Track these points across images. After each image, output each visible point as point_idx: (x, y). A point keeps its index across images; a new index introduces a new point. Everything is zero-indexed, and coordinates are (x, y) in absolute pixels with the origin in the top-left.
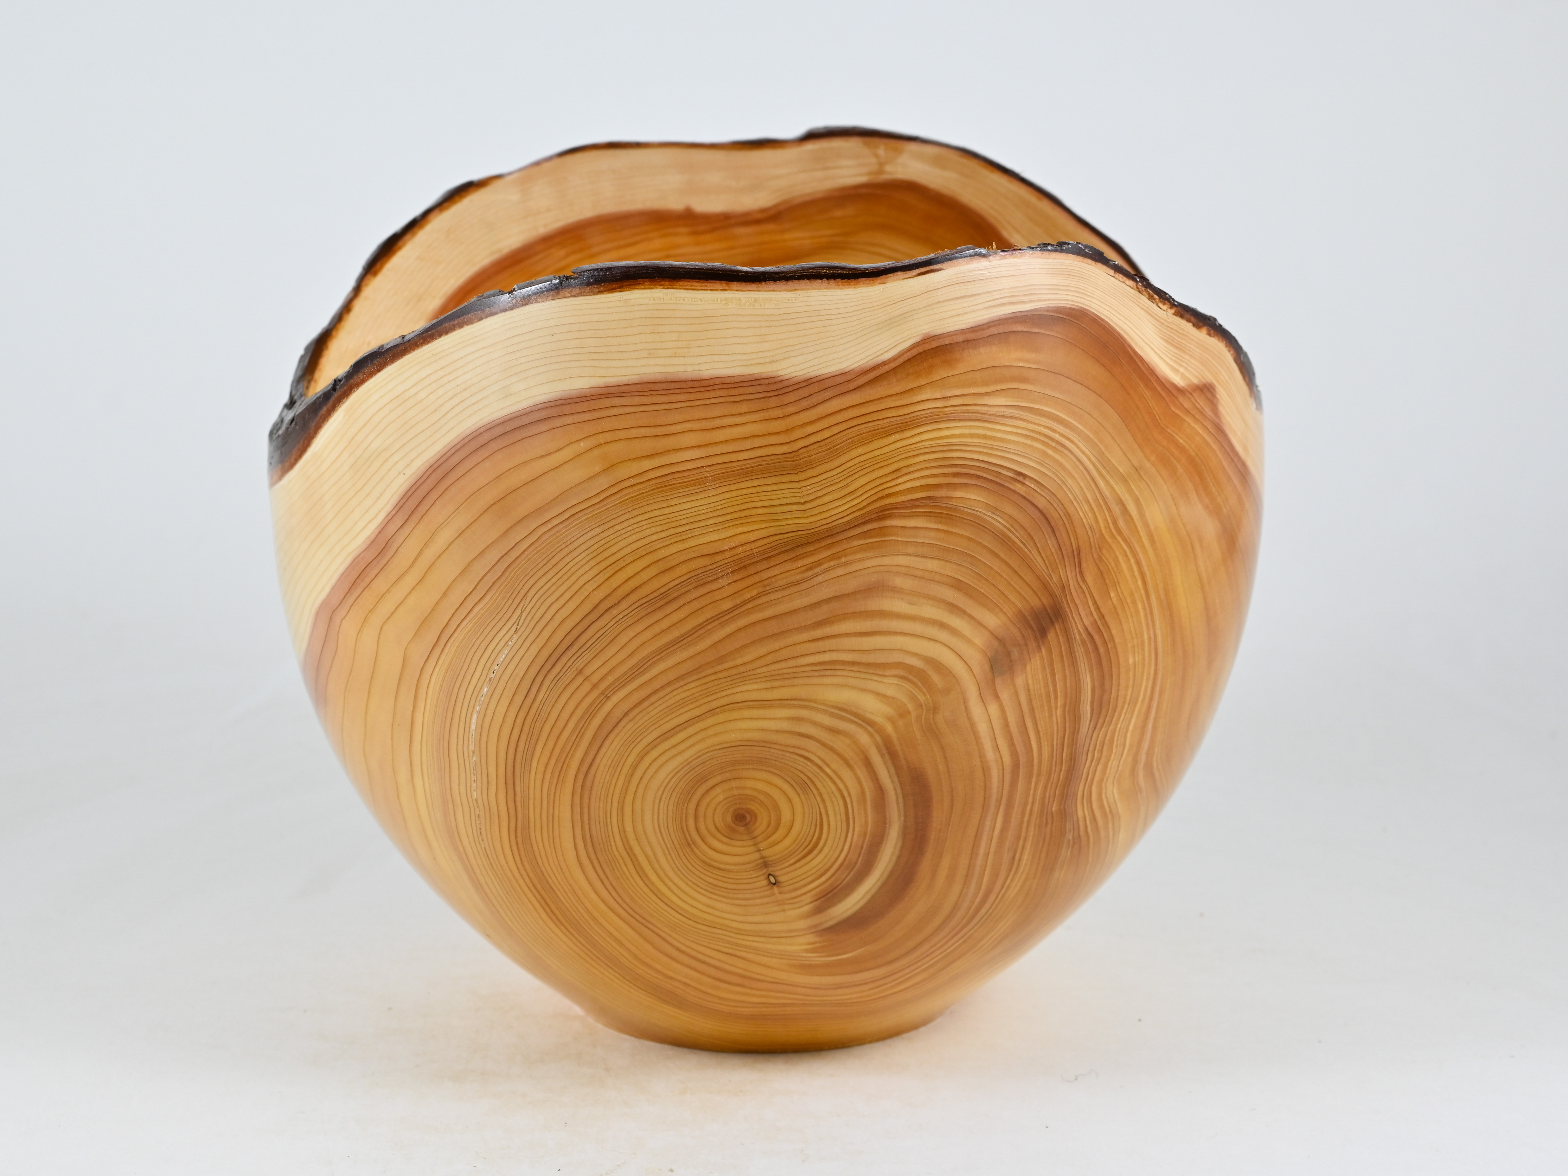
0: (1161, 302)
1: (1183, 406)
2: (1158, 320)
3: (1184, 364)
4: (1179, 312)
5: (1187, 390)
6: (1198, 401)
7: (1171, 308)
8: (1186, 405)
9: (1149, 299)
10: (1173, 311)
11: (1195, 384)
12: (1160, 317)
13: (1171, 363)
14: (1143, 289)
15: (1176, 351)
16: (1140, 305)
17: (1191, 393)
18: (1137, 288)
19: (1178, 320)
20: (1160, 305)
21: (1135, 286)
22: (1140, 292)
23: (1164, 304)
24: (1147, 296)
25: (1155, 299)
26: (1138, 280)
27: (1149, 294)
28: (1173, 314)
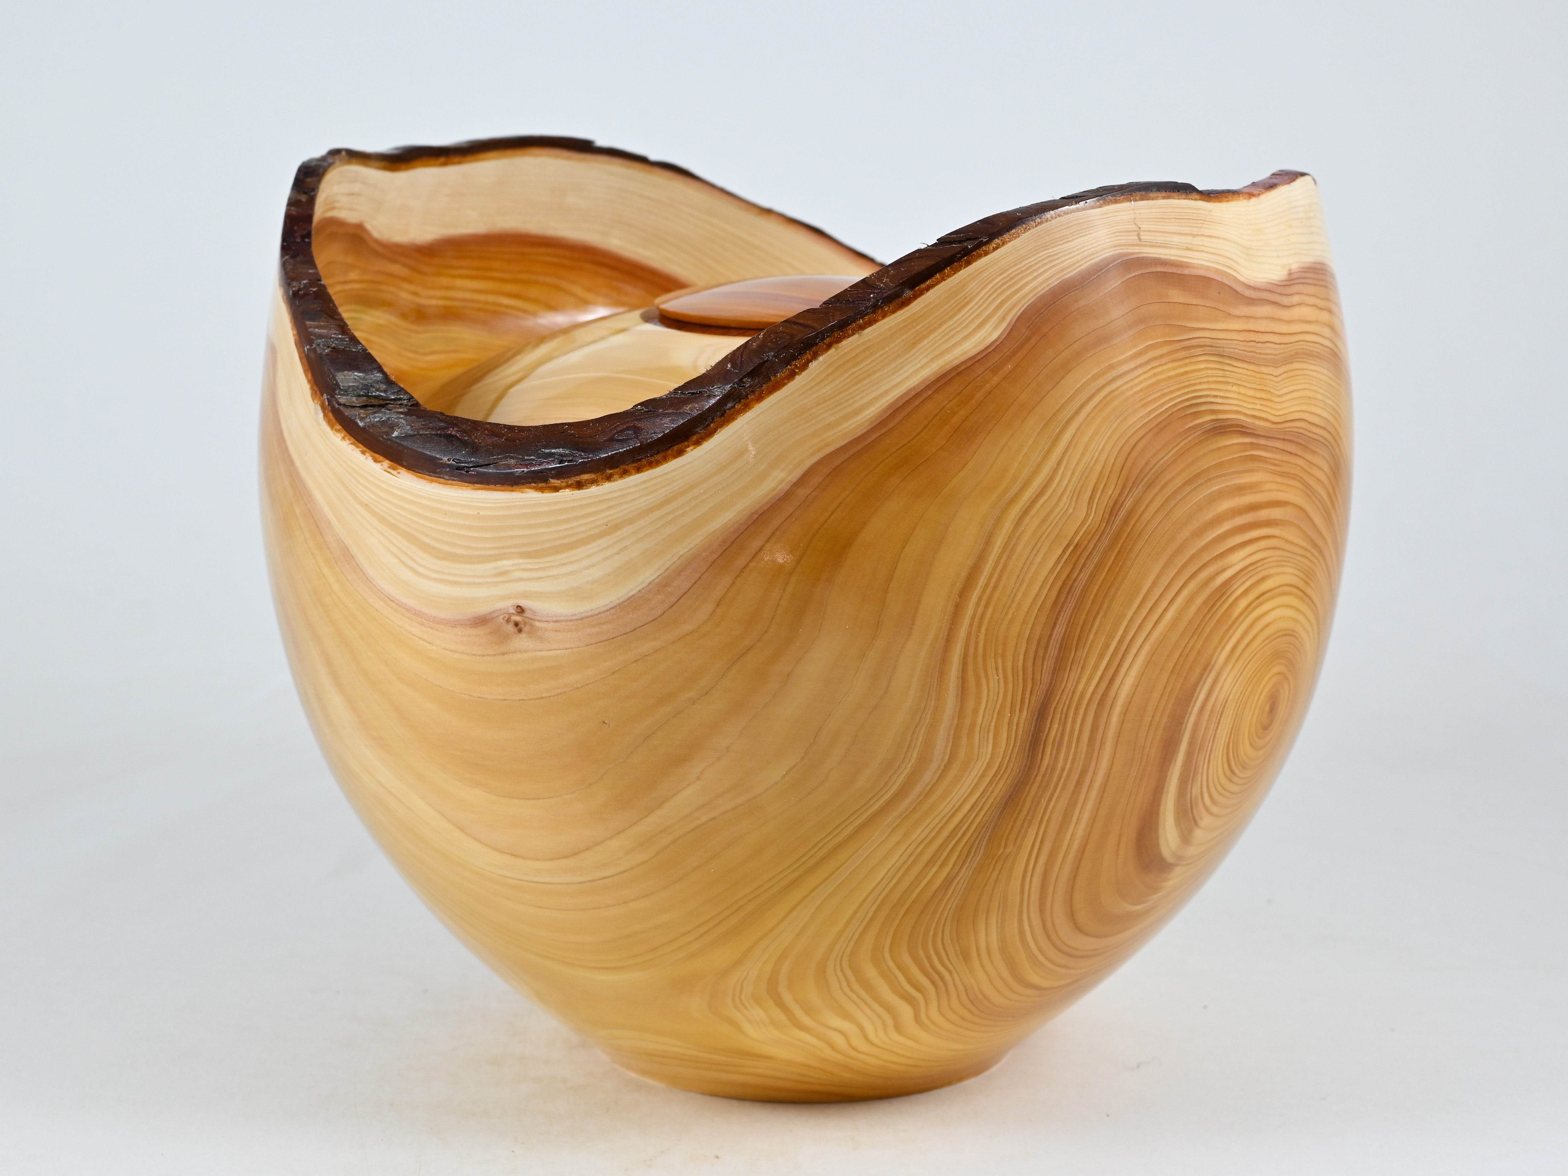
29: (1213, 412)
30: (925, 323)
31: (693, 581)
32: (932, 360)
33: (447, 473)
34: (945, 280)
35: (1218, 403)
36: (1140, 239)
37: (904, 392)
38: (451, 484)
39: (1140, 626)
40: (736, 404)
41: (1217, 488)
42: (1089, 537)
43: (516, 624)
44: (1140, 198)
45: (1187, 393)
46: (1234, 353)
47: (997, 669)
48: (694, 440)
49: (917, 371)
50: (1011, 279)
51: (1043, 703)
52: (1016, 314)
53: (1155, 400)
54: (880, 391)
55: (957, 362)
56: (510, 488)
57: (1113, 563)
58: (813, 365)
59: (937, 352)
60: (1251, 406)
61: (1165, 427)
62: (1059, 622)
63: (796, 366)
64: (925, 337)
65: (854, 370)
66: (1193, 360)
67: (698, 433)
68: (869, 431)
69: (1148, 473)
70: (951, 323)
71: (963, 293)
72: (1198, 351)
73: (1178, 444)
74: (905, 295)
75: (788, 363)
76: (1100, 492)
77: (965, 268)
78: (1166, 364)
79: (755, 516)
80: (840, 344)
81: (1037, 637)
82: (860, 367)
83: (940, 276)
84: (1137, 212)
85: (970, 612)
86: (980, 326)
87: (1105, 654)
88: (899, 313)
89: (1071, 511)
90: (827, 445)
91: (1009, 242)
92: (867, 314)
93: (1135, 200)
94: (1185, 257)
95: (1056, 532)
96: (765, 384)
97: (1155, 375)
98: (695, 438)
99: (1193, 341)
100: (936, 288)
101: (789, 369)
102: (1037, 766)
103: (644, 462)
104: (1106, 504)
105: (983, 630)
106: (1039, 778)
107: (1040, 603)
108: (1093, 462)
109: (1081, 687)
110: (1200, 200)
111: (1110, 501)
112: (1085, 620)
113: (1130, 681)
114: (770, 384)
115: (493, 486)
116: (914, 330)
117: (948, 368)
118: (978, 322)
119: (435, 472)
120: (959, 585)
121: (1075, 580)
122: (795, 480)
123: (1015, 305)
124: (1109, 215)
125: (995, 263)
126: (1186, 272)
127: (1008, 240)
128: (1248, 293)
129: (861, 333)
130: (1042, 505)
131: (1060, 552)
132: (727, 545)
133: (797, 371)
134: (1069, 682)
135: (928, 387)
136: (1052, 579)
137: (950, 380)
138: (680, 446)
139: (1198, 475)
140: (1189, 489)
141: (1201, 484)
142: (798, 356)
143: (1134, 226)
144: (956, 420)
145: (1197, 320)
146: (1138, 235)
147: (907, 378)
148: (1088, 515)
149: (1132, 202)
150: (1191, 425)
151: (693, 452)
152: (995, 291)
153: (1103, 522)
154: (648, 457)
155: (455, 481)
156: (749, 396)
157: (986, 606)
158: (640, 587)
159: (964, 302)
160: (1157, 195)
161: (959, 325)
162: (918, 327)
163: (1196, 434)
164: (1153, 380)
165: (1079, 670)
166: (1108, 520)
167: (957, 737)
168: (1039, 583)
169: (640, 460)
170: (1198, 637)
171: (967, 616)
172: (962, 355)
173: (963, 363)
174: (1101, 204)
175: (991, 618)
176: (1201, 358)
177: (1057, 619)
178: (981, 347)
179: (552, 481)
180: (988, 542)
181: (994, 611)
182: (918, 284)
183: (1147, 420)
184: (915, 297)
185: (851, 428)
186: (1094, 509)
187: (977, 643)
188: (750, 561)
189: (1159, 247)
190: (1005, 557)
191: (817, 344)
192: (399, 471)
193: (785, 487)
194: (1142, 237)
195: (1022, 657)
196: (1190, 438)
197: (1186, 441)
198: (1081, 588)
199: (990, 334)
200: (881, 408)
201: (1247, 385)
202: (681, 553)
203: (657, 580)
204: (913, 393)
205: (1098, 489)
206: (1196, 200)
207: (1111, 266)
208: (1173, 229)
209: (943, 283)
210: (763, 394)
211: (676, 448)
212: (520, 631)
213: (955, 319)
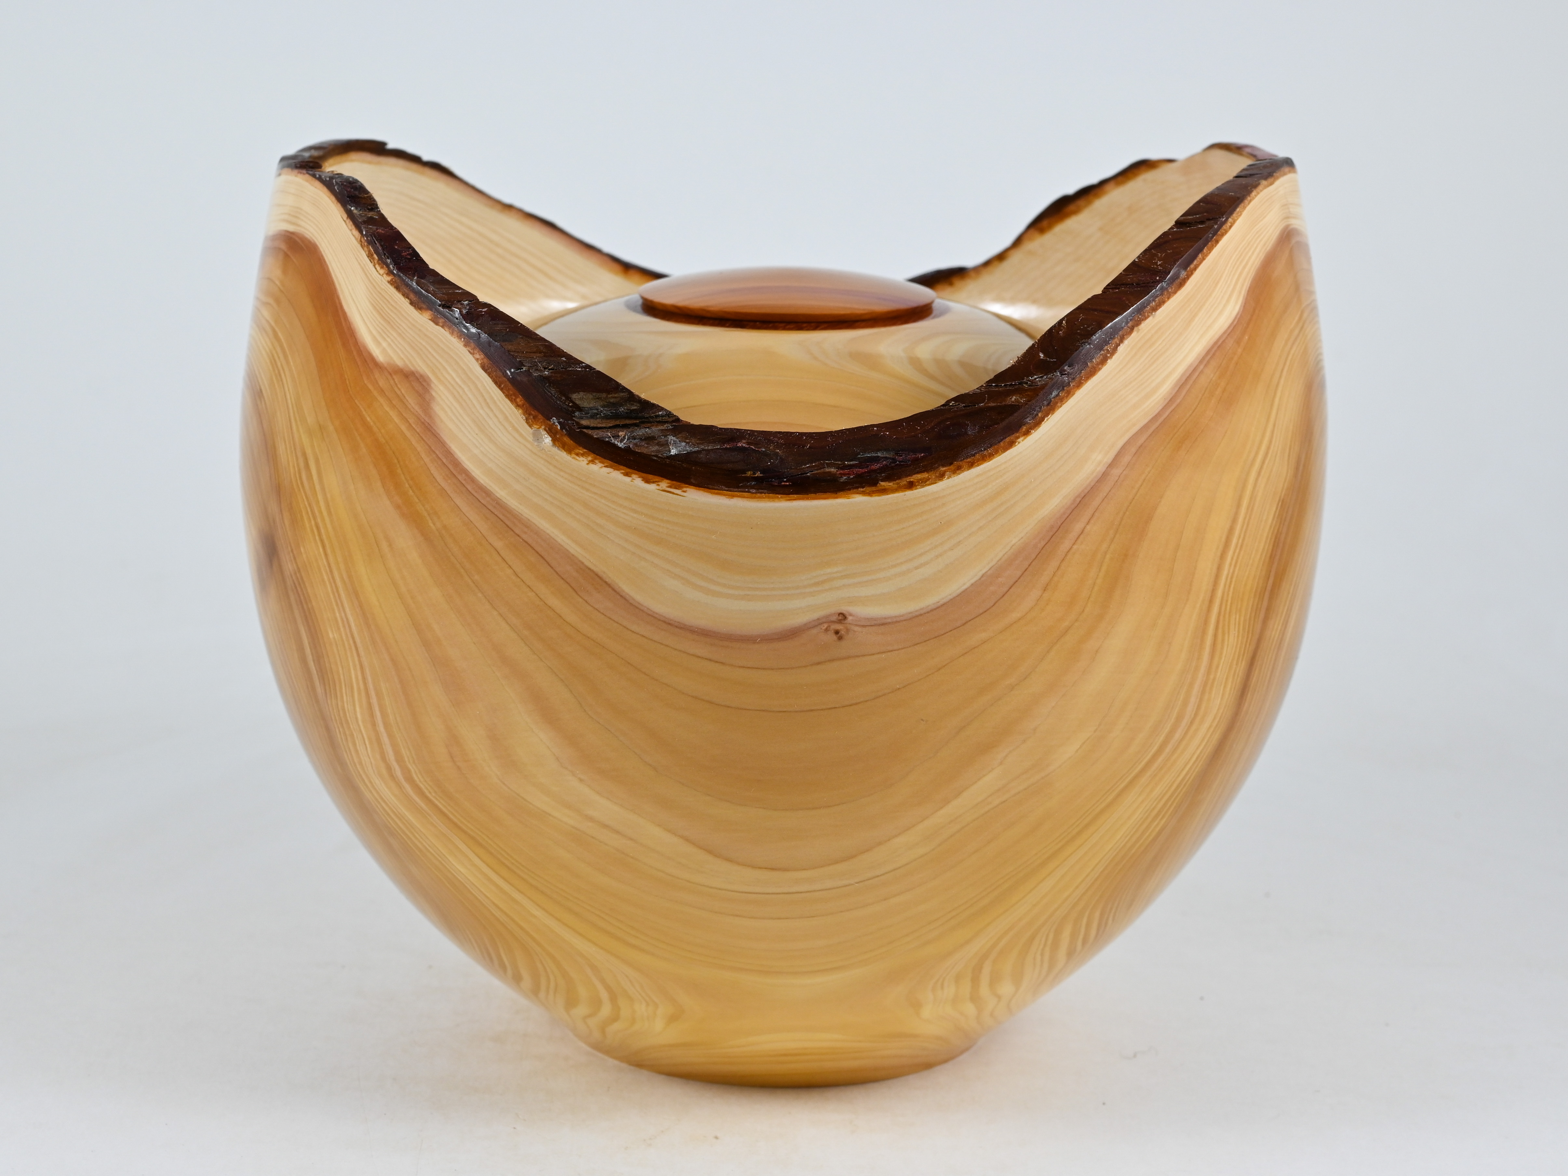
0: (379, 264)
1: (377, 383)
2: (372, 283)
3: (389, 340)
4: (395, 281)
5: (386, 369)
6: (399, 386)
7: (387, 274)
8: (382, 383)
9: (368, 257)
10: (389, 278)
11: (398, 366)
12: (373, 279)
13: (374, 332)
14: (366, 244)
15: (382, 322)
16: (359, 259)
17: (391, 374)
18: (361, 241)
19: (392, 290)
20: (377, 266)
21: (359, 238)
22: (361, 245)
23: (382, 268)
24: (367, 253)
25: (374, 259)
26: (364, 233)
27: (369, 251)
28: (388, 282)
30: (1193, 301)
31: (1024, 570)
32: (1202, 336)
33: (753, 487)
34: (1205, 259)
36: (1289, 212)
37: (1185, 368)
38: (759, 498)
40: (1060, 392)
43: (837, 632)
47: (1235, 623)
48: (1024, 430)
49: (1193, 347)
50: (1241, 255)
51: (1254, 652)
52: (1246, 290)
54: (1167, 369)
55: (1217, 337)
56: (833, 495)
58: (1121, 348)
59: (1204, 328)
62: (1271, 574)
63: (1108, 350)
64: (1196, 315)
65: (1151, 350)
67: (1028, 423)
68: (1162, 408)
70: (1211, 300)
71: (1218, 271)
74: (1181, 276)
75: (1101, 349)
77: (1215, 246)
79: (1078, 500)
80: (1140, 326)
81: (1259, 590)
83: (1202, 256)
86: (1228, 301)
88: (1179, 293)
90: (1134, 425)
92: (1157, 297)
95: (1274, 490)
96: (1083, 370)
98: (1024, 428)
100: (1200, 268)
101: (1102, 354)
102: (1241, 712)
103: (977, 456)
104: (1295, 460)
105: (1232, 589)
106: (1239, 723)
107: (1263, 558)
109: (1274, 633)
111: (1296, 457)
114: (1088, 369)
115: (813, 495)
116: (1190, 309)
117: (1212, 343)
118: (1227, 297)
119: (738, 487)
120: (1221, 548)
122: (1110, 461)
123: (1247, 276)
125: (1232, 241)
127: (1236, 218)
129: (1155, 314)
130: (1267, 466)
132: (1055, 530)
133: (1109, 355)
135: (1201, 362)
137: (1212, 355)
138: (1012, 437)
142: (1109, 341)
144: (1219, 393)
147: (1186, 355)
148: (1287, 472)
151: (1023, 442)
152: (1234, 266)
154: (982, 451)
155: (765, 493)
156: (1071, 383)
158: (973, 581)
159: (1218, 279)
161: (1216, 301)
162: (1191, 306)
166: (1295, 475)
167: (1203, 692)
168: (1264, 539)
169: (974, 455)
171: (1224, 577)
172: (1220, 329)
173: (1221, 337)
177: (1270, 572)
178: (1228, 323)
179: (882, 483)
180: (1239, 505)
182: (1188, 265)
184: (1188, 277)
185: (1149, 406)
188: (1074, 544)
190: (1248, 517)
192: (685, 489)
193: (1101, 469)
194: (1290, 210)
195: (1250, 609)
198: (1283, 541)
199: (1235, 308)
200: (1171, 385)
202: (1013, 542)
203: (989, 572)
204: (1192, 369)
209: (1204, 262)
210: (1083, 380)
211: (1007, 439)
212: (840, 638)
213: (1213, 295)
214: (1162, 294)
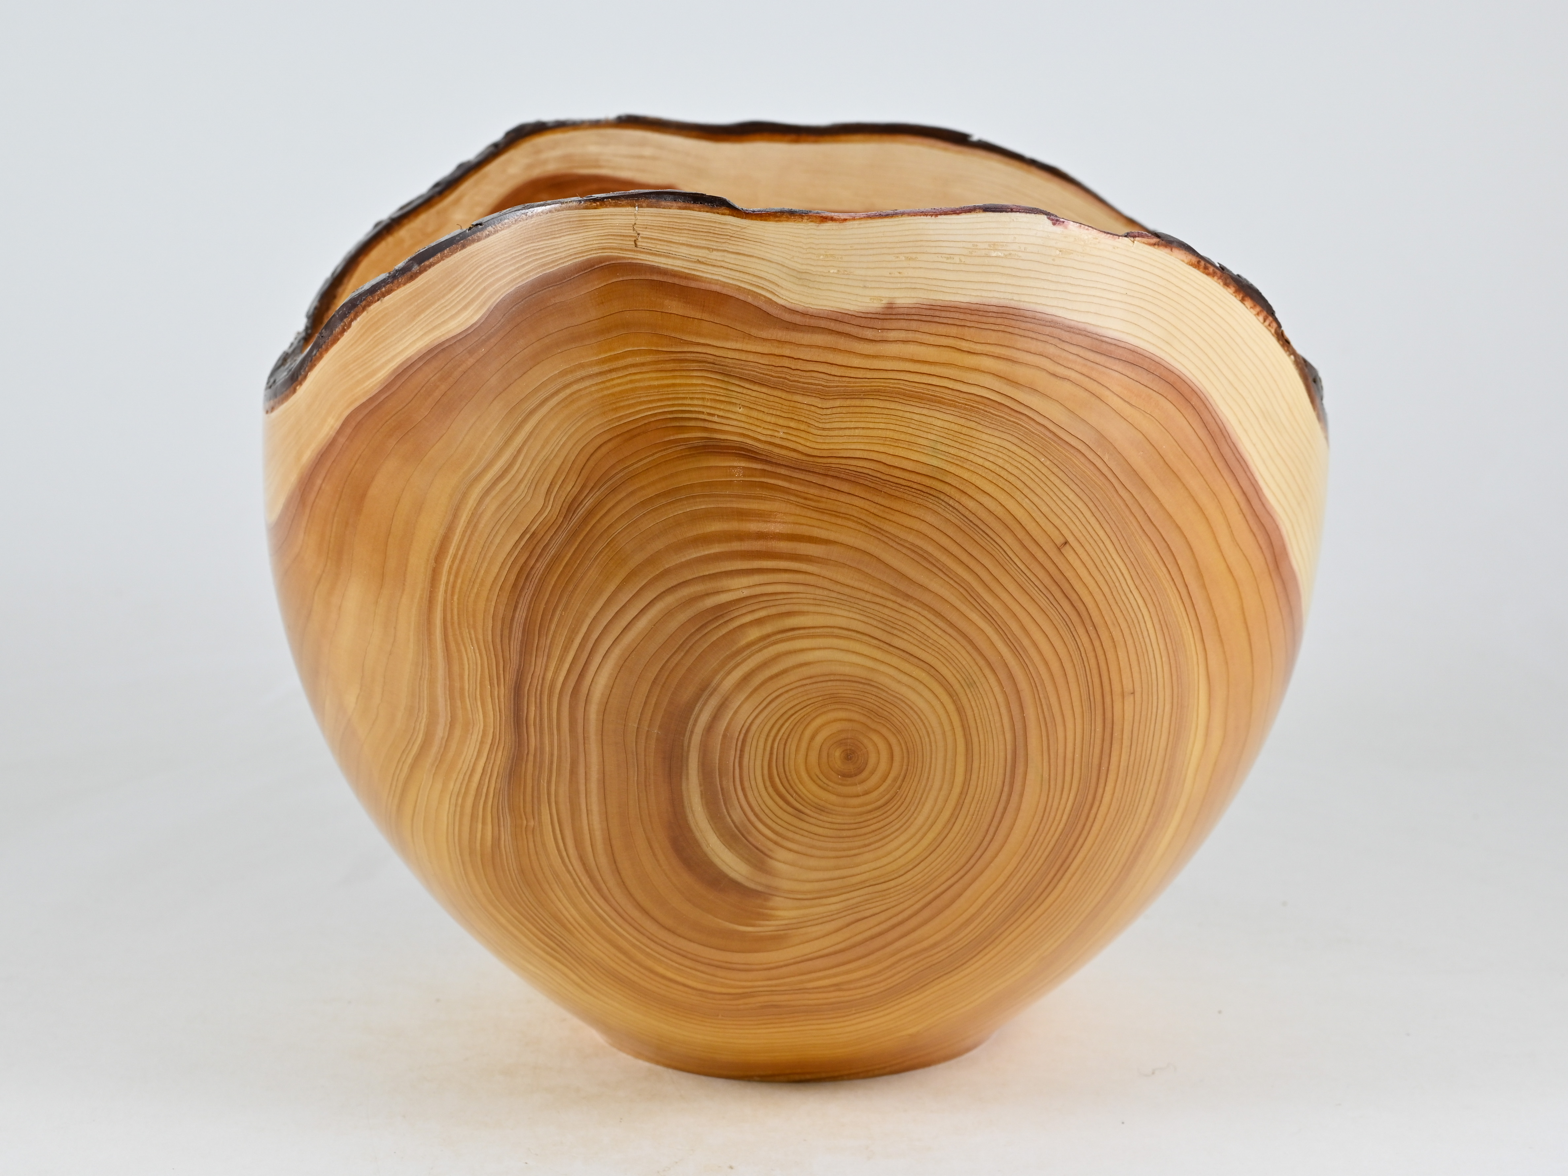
29: (705, 429)
30: (424, 298)
32: (425, 334)
34: (443, 260)
35: (715, 422)
36: (636, 246)
37: (404, 360)
39: (605, 628)
41: (703, 507)
42: (546, 528)
44: (647, 205)
45: (673, 405)
46: (749, 375)
47: (471, 639)
49: (414, 342)
50: (496, 267)
51: (516, 683)
52: (494, 302)
53: (630, 406)
54: (389, 356)
55: (443, 339)
57: (570, 558)
58: (354, 324)
59: (430, 327)
60: (769, 432)
61: (639, 434)
62: (520, 606)
63: (345, 322)
64: (423, 311)
65: (377, 333)
66: (684, 373)
67: (301, 374)
68: (379, 392)
69: (613, 476)
70: (443, 301)
71: (456, 275)
72: (695, 366)
73: (654, 454)
74: (414, 269)
76: (558, 486)
77: (460, 250)
78: (647, 372)
80: (371, 307)
81: (501, 616)
82: (379, 331)
83: (440, 255)
84: (639, 217)
85: (444, 579)
86: (465, 308)
87: (570, 648)
88: (408, 285)
89: (528, 499)
90: (356, 400)
91: (501, 231)
92: (388, 284)
93: (640, 206)
94: (694, 270)
95: (514, 517)
97: (631, 381)
99: (689, 355)
100: (436, 266)
102: (526, 744)
104: (563, 499)
105: (456, 597)
106: (531, 758)
107: (500, 584)
108: (552, 456)
109: (550, 675)
110: (729, 215)
111: (568, 497)
112: (544, 609)
113: (602, 681)
114: (333, 336)
116: (416, 304)
117: (436, 343)
118: (464, 303)
120: (435, 551)
121: (532, 568)
122: (338, 428)
123: (496, 292)
124: (604, 218)
125: (485, 250)
126: (693, 284)
127: (499, 228)
128: (787, 317)
129: (384, 299)
130: (501, 489)
131: (517, 537)
134: (536, 667)
135: (420, 358)
136: (510, 563)
137: (436, 355)
138: (295, 385)
139: (677, 490)
140: (664, 501)
141: (681, 500)
143: (632, 231)
144: (437, 394)
145: (699, 334)
146: (635, 241)
147: (406, 348)
148: (544, 507)
149: (637, 208)
150: (672, 438)
152: (481, 276)
153: (560, 517)
157: (456, 576)
159: (456, 283)
160: (671, 204)
161: (449, 304)
162: (419, 301)
163: (679, 448)
164: (629, 386)
165: (545, 658)
166: (565, 516)
167: (452, 698)
168: (498, 564)
170: (685, 654)
171: (442, 582)
172: (448, 332)
173: (447, 340)
174: (597, 205)
175: (461, 588)
176: (695, 374)
177: (517, 603)
178: (463, 328)
180: (455, 516)
181: (462, 582)
182: (423, 261)
183: (617, 424)
184: (421, 272)
185: (370, 387)
186: (551, 502)
187: (452, 610)
188: (316, 497)
189: (660, 255)
190: (469, 532)
191: (357, 305)
194: (638, 244)
195: (490, 633)
196: (670, 451)
197: (664, 453)
198: (539, 576)
199: (471, 316)
200: (390, 371)
201: (766, 410)
202: (293, 481)
204: (410, 363)
205: (556, 483)
206: (723, 214)
207: (596, 267)
208: (682, 240)
209: (442, 263)
211: (293, 386)
213: (447, 298)
214: (392, 282)
